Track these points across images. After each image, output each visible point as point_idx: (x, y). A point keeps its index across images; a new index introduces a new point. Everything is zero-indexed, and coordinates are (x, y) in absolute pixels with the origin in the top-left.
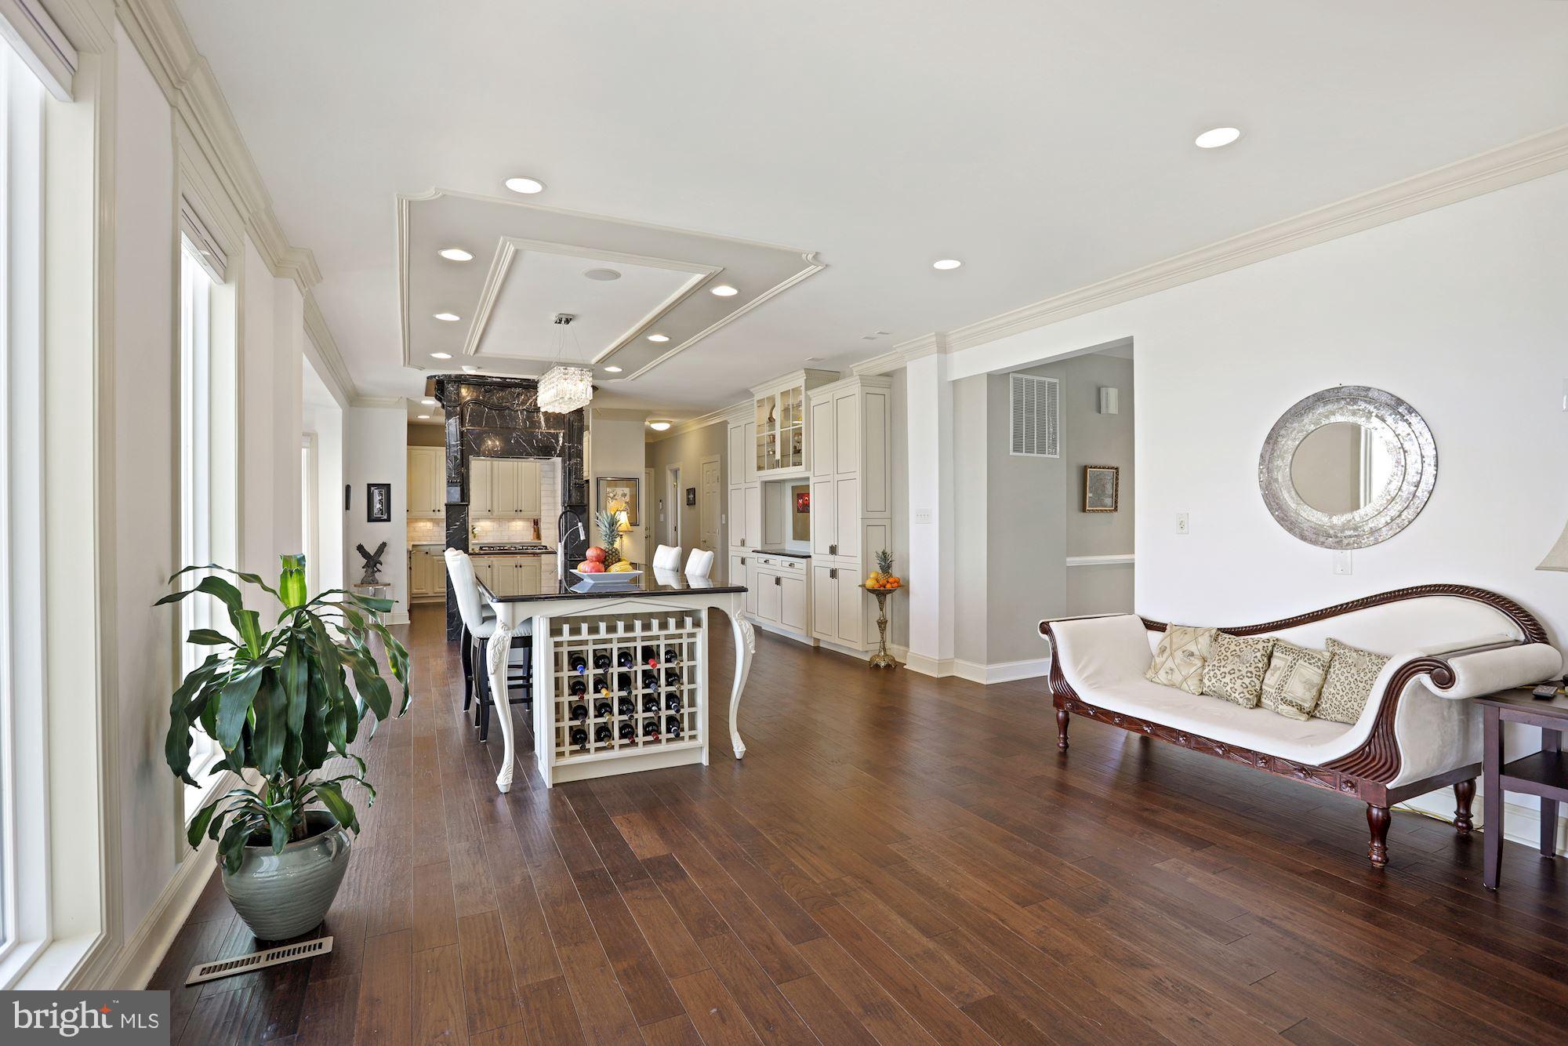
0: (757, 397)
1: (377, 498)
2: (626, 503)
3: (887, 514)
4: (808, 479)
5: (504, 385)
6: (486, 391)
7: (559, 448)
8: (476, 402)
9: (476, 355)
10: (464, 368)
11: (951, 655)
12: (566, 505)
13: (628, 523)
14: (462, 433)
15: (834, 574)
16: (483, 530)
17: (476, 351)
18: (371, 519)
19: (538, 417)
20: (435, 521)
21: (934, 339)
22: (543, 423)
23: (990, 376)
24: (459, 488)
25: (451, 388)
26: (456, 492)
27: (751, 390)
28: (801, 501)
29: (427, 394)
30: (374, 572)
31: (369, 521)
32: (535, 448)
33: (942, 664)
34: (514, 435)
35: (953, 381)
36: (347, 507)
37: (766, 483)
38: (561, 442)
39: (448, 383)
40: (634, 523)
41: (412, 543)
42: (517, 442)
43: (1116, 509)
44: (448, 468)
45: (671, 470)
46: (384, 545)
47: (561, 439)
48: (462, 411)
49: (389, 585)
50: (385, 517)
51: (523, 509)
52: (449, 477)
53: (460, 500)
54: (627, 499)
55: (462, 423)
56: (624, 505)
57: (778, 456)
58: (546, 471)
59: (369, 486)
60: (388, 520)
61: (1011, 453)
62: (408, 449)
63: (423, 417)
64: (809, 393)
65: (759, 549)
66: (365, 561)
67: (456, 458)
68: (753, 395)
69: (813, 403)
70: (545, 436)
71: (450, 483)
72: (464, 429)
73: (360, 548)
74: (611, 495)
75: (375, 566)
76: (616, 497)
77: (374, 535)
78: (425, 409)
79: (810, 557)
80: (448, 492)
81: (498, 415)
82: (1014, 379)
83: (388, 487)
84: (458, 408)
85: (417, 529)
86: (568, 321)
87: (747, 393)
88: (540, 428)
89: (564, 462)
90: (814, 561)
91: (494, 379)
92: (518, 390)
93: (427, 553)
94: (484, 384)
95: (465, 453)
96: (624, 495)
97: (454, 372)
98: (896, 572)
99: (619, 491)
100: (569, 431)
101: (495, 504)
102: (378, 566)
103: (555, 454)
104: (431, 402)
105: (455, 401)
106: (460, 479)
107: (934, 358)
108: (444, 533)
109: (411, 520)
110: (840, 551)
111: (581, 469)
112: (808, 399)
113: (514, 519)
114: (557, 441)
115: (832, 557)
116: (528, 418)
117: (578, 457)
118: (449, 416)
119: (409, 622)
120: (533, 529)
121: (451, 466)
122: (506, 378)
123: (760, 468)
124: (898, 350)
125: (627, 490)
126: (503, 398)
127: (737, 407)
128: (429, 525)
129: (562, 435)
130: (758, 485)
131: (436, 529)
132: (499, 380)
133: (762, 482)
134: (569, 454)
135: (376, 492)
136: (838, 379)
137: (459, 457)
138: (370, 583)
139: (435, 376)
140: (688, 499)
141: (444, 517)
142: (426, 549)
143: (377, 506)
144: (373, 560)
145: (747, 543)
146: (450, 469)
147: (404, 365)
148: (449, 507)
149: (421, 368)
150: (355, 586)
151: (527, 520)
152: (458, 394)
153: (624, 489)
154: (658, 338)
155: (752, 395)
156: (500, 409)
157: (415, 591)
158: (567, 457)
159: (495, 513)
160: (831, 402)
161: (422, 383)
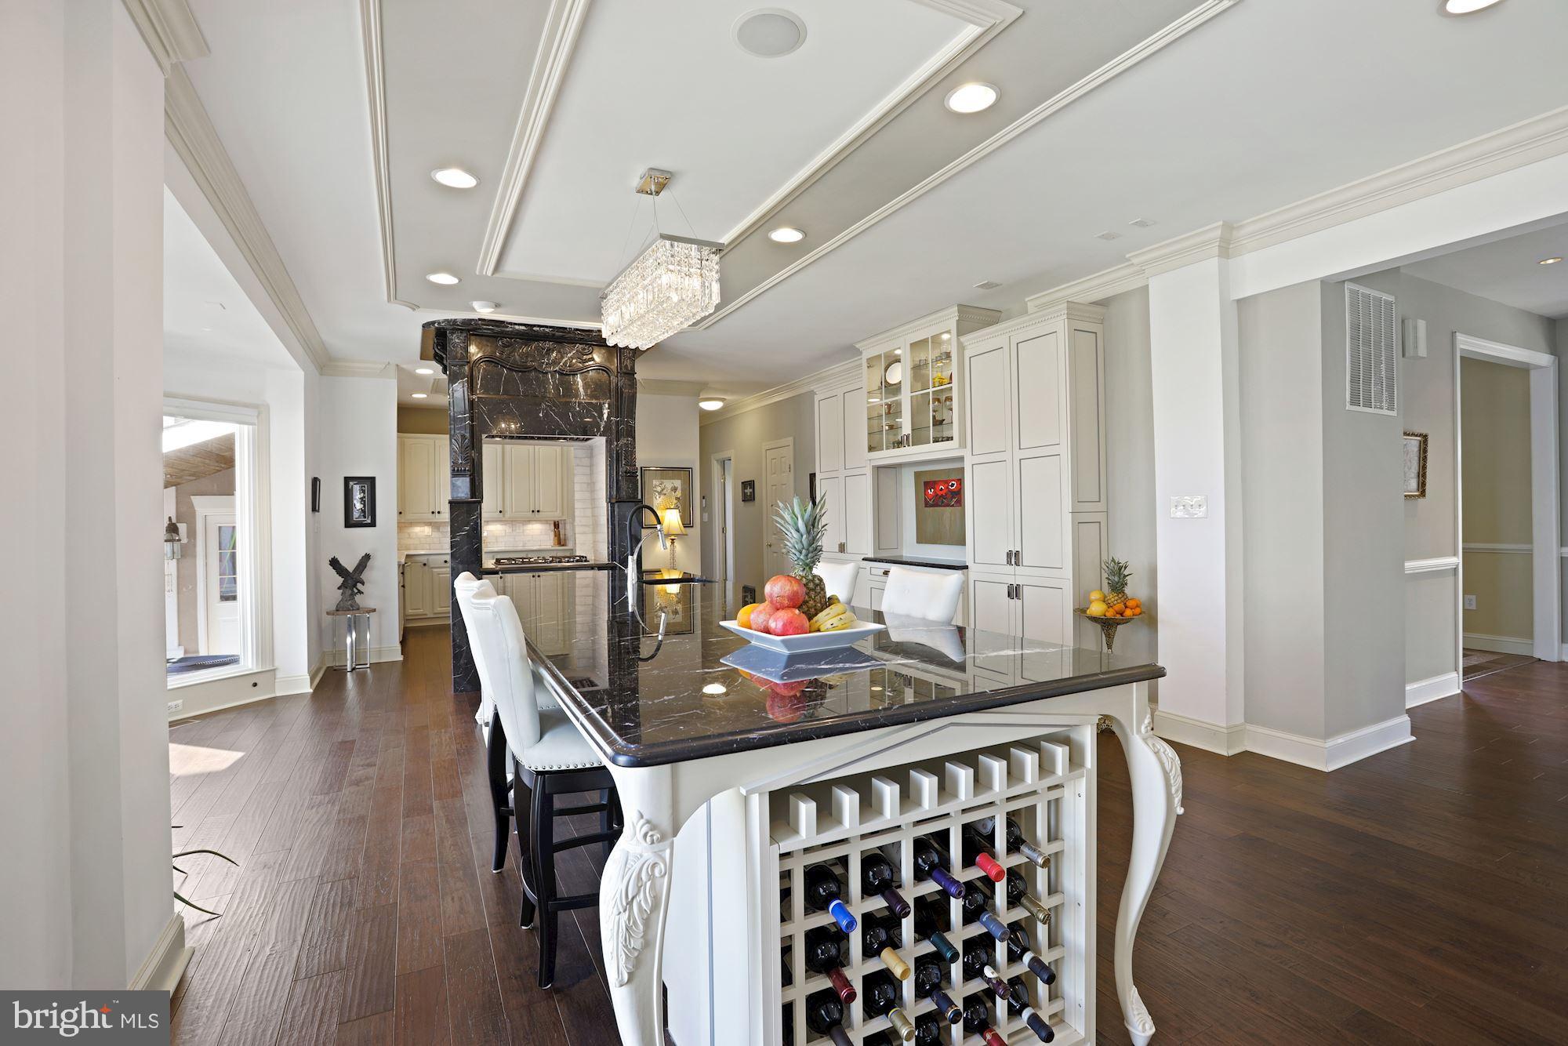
0: (866, 355)
1: (357, 495)
2: (677, 499)
3: (1101, 506)
4: (961, 459)
5: (531, 335)
6: (505, 346)
7: (603, 424)
8: (489, 360)
9: (497, 275)
10: (476, 305)
11: (1239, 719)
12: (614, 501)
13: (680, 522)
14: (471, 403)
15: (1014, 592)
16: (496, 537)
17: (497, 268)
18: (349, 523)
19: (574, 381)
20: (435, 526)
21: (1218, 233)
22: (581, 390)
23: (1324, 282)
24: (468, 479)
25: (456, 339)
26: (464, 483)
27: (857, 346)
28: (931, 492)
29: (423, 357)
30: (353, 595)
31: (346, 526)
32: (570, 425)
33: (1233, 734)
34: (543, 406)
35: (1238, 301)
36: (315, 507)
37: (878, 468)
38: (605, 416)
39: (452, 333)
40: (687, 524)
41: (406, 553)
42: (546, 415)
43: (1423, 494)
44: (452, 450)
45: (717, 461)
46: (367, 557)
47: (606, 412)
48: (471, 370)
49: (374, 610)
50: (369, 521)
51: (541, 510)
52: (454, 463)
53: (469, 496)
54: (679, 494)
55: (472, 389)
56: (675, 501)
57: (906, 429)
58: (581, 458)
59: (347, 480)
60: (373, 524)
61: (1348, 407)
62: (398, 437)
63: (419, 396)
64: (962, 339)
65: (871, 555)
66: (340, 580)
67: (463, 437)
68: (861, 353)
69: (968, 354)
70: (584, 408)
71: (456, 473)
72: (474, 397)
73: (334, 563)
74: (659, 489)
75: (355, 586)
76: (664, 492)
77: (352, 545)
78: (420, 383)
79: (966, 567)
80: (453, 485)
81: (521, 379)
82: (1351, 291)
83: (372, 481)
84: (466, 368)
85: (411, 535)
86: (661, 187)
87: (852, 351)
88: (577, 395)
89: (609, 443)
90: (974, 572)
91: (517, 327)
92: (548, 345)
93: (425, 565)
94: (502, 335)
95: (476, 429)
96: (675, 489)
97: (460, 315)
98: (1135, 589)
99: (669, 484)
100: (617, 401)
101: (508, 503)
102: (359, 586)
103: (598, 431)
104: (430, 370)
105: (462, 358)
106: (470, 467)
107: (1213, 264)
108: (448, 540)
109: (404, 521)
110: (1026, 559)
111: (633, 453)
112: (961, 348)
113: (529, 521)
114: (601, 415)
115: (1011, 569)
116: (562, 383)
117: (628, 436)
118: (453, 379)
119: (401, 658)
120: (553, 533)
121: (456, 447)
122: (535, 326)
123: (871, 449)
124: (1135, 261)
125: (678, 483)
126: (527, 355)
127: (824, 375)
128: (427, 530)
129: (607, 406)
130: (869, 471)
131: (436, 534)
132: (523, 328)
133: (874, 467)
134: (617, 432)
135: (356, 488)
136: (996, 322)
137: (468, 435)
138: (349, 610)
139: (433, 323)
140: (744, 494)
141: (448, 520)
142: (424, 559)
143: (358, 506)
144: (351, 579)
145: (849, 548)
146: (455, 452)
147: (389, 300)
148: (454, 504)
149: (414, 307)
150: (328, 613)
151: (546, 522)
152: (466, 349)
153: (673, 481)
154: (786, 235)
155: (859, 353)
156: (524, 370)
157: (410, 611)
158: (614, 436)
159: (508, 515)
160: (1006, 349)
161: (415, 337)
